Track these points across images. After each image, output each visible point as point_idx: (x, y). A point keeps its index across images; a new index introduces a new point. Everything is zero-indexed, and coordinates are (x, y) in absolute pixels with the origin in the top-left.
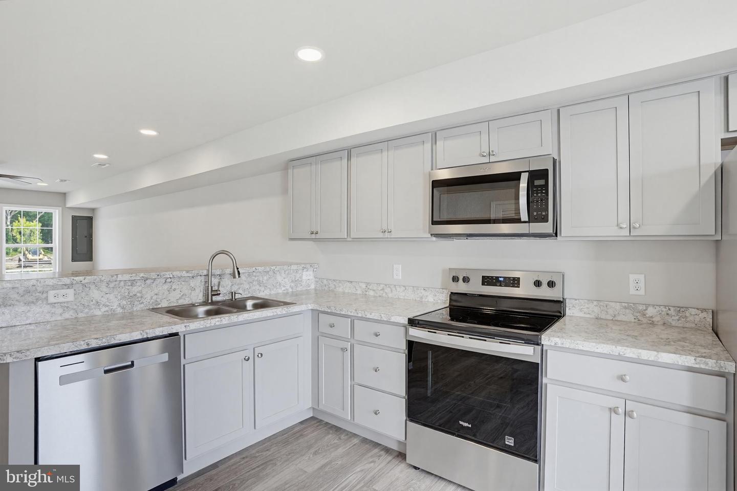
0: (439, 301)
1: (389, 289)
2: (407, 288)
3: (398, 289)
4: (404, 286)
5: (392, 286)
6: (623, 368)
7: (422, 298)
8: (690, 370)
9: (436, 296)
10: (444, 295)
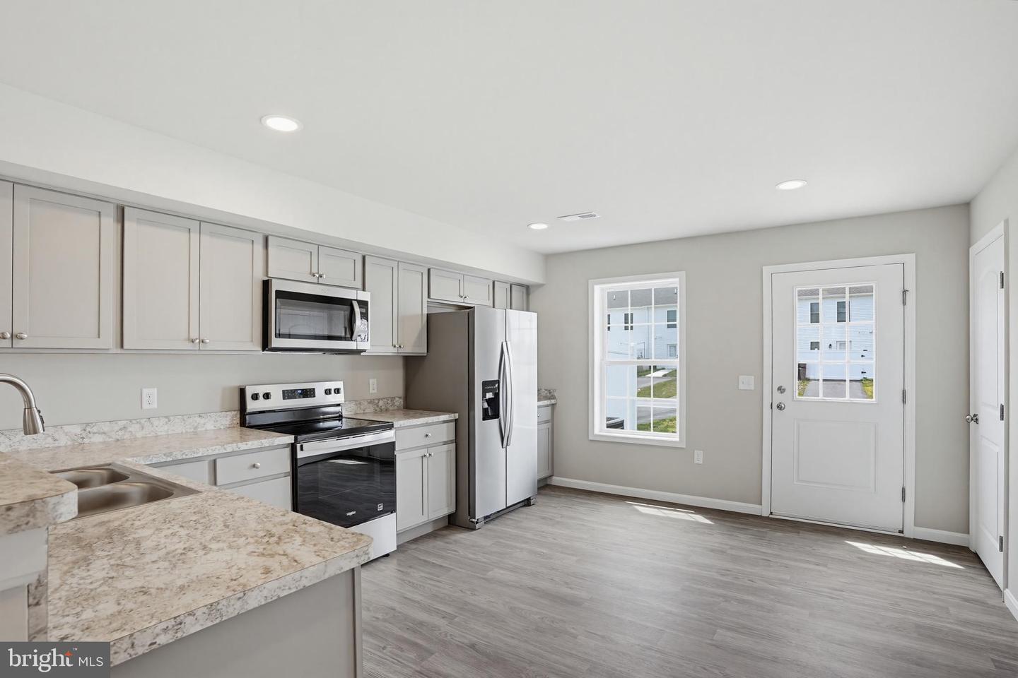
0: (222, 427)
1: (137, 426)
2: (172, 418)
3: (156, 422)
4: (166, 417)
5: (143, 421)
6: (425, 430)
7: (196, 428)
8: (445, 422)
9: (217, 421)
10: (229, 418)
